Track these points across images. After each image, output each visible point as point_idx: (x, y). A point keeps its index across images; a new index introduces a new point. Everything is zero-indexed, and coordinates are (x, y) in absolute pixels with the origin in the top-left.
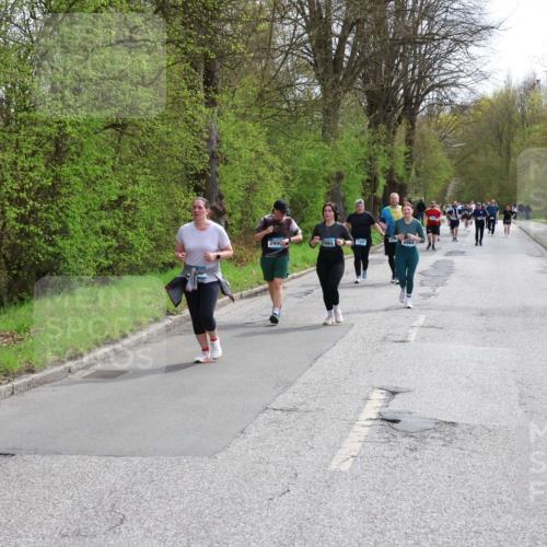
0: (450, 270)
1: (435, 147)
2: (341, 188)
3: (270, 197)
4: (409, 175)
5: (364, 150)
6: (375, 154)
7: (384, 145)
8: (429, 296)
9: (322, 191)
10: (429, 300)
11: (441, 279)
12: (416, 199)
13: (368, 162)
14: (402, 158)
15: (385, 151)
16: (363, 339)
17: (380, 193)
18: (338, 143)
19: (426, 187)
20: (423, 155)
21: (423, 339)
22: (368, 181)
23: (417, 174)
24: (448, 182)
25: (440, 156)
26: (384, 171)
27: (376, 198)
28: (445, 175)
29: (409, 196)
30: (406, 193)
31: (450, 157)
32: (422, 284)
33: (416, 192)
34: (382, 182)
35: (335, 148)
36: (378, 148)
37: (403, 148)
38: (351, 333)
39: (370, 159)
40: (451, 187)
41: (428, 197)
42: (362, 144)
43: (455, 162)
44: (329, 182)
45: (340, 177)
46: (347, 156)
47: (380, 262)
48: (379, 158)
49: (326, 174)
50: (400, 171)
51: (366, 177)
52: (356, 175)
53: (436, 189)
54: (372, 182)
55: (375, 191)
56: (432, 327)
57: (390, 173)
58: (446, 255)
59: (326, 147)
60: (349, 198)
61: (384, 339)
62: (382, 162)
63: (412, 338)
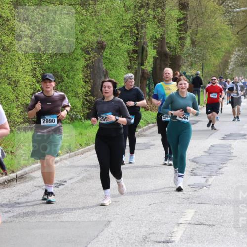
0: (227, 156)
1: (214, 12)
2: (103, 61)
3: (17, 70)
4: (182, 45)
5: (129, 15)
6: (143, 21)
7: (154, 10)
8: (200, 187)
9: (81, 64)
10: (200, 192)
11: (215, 167)
12: (192, 72)
13: (135, 30)
14: (175, 25)
15: (154, 18)
16: (121, 239)
17: (148, 66)
18: (99, 7)
19: (203, 58)
20: (199, 22)
21: (189, 238)
22: (135, 52)
23: (193, 43)
24: (229, 53)
25: (220, 23)
26: (154, 40)
27: (143, 72)
28: (226, 45)
29: (183, 68)
30: (180, 66)
31: (231, 23)
32: (193, 173)
33: (191, 65)
34: (151, 53)
35: (95, 13)
36: (146, 12)
37: (176, 13)
38: (107, 232)
39: (137, 26)
40: (233, 59)
41: (206, 70)
42: (127, 9)
43: (237, 29)
44: (88, 54)
45: (101, 47)
46: (110, 23)
47: (147, 147)
48: (148, 25)
49: (85, 44)
50: (172, 39)
51: (132, 47)
52: (120, 45)
53: (215, 61)
54: (139, 53)
55: (142, 64)
56: (201, 224)
57: (160, 43)
58: (224, 138)
59: (84, 12)
60: (113, 72)
61: (145, 239)
62: (151, 31)
63: (177, 238)
